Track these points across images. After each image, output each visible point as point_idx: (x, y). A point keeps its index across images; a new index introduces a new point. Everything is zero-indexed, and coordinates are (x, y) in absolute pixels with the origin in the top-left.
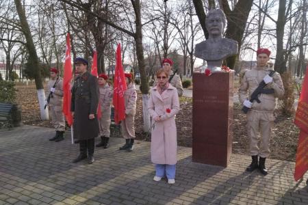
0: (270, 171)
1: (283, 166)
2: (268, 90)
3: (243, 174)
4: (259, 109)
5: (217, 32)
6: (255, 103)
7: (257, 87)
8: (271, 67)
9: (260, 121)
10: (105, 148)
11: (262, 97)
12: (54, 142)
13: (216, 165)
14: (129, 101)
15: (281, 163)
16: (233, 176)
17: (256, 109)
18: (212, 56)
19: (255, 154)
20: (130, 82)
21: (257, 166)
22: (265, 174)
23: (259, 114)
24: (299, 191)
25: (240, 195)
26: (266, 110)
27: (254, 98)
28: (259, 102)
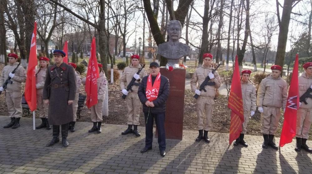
0: (211, 140)
1: (219, 136)
2: (211, 82)
3: (194, 143)
4: (206, 96)
5: (176, 38)
6: (203, 92)
7: (204, 80)
8: (212, 67)
9: (206, 104)
10: (73, 131)
11: (208, 88)
12: (10, 129)
13: (174, 139)
14: (100, 88)
15: (217, 134)
16: (188, 145)
17: (203, 96)
18: (172, 56)
19: (202, 129)
20: (100, 71)
21: (203, 137)
22: (208, 142)
23: (205, 100)
24: (230, 151)
25: (196, 157)
26: (210, 97)
27: (202, 88)
28: (205, 91)
